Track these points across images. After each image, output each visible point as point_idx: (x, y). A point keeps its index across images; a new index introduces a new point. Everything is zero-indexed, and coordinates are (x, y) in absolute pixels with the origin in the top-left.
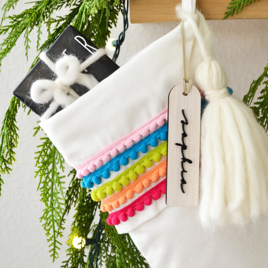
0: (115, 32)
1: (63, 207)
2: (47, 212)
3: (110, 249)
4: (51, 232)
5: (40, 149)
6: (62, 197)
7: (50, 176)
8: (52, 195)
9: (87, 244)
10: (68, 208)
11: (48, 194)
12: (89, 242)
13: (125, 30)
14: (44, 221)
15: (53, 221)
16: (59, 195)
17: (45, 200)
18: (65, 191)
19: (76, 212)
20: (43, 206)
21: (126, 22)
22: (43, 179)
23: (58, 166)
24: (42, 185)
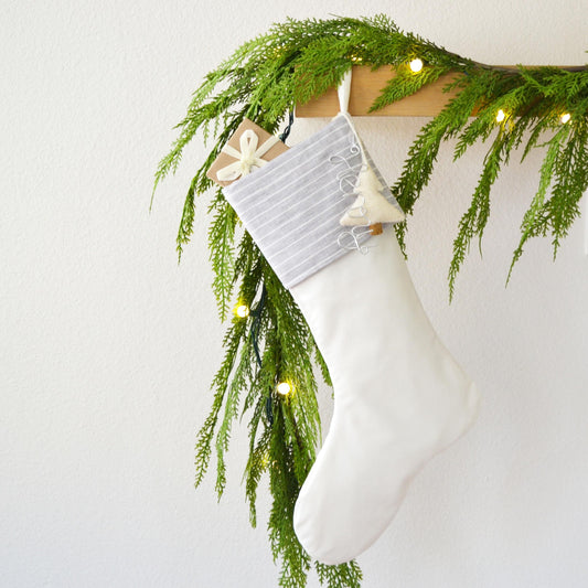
0: (283, 125)
1: (233, 274)
2: (217, 280)
3: (270, 323)
4: (221, 297)
5: (213, 225)
6: (231, 267)
7: (221, 249)
8: (222, 266)
9: (250, 314)
10: (236, 277)
11: (218, 265)
12: (252, 313)
13: (290, 124)
14: (215, 288)
15: (223, 287)
16: (229, 265)
17: (216, 270)
18: (234, 261)
19: (242, 283)
20: (214, 275)
21: (291, 119)
22: (215, 251)
23: (228, 240)
24: (213, 257)
